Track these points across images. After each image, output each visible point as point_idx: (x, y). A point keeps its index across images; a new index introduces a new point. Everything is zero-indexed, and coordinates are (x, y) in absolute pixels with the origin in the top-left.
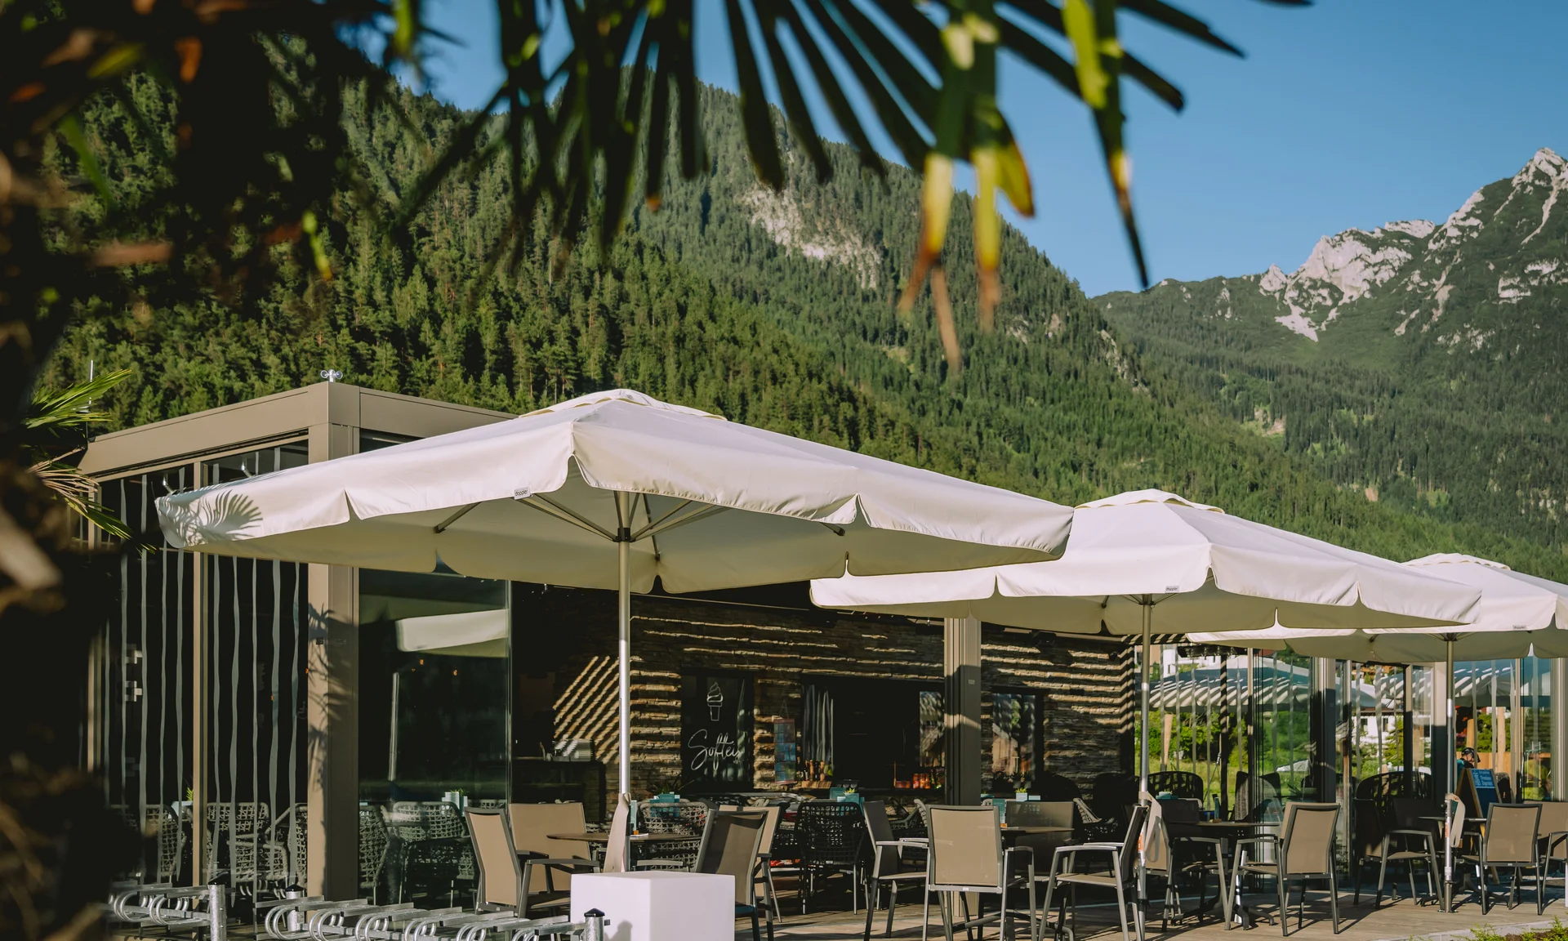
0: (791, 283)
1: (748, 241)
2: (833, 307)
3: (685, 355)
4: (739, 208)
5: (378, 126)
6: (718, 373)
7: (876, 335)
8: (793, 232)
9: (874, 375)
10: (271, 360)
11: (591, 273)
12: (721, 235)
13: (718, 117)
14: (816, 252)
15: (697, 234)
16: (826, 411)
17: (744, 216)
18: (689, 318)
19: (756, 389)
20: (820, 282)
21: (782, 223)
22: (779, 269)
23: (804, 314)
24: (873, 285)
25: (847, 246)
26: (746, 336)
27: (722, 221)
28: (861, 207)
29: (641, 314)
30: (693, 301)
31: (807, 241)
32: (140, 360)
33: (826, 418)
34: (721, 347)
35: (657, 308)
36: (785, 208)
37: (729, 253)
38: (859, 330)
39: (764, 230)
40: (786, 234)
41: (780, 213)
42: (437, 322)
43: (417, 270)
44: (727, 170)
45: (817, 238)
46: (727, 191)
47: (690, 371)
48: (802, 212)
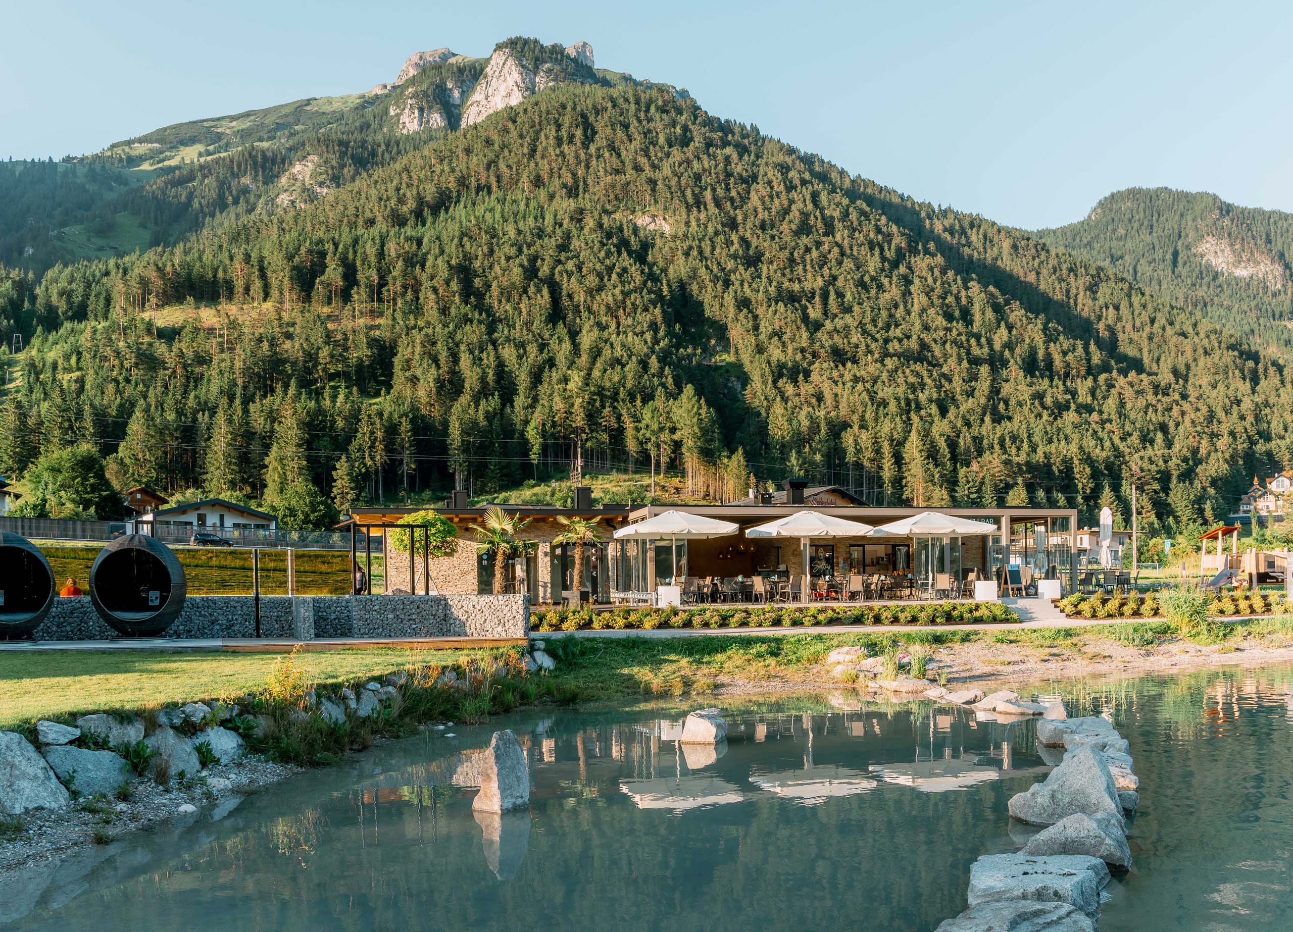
0: (1228, 292)
1: (1201, 273)
2: (1253, 304)
3: (1154, 346)
4: (1195, 256)
5: (989, 250)
6: (1173, 354)
7: (1281, 316)
8: (1228, 264)
9: (1279, 339)
10: (928, 381)
11: (1101, 308)
12: (1184, 272)
13: (1181, 206)
14: (1242, 272)
15: (1170, 274)
16: (1237, 367)
17: (1198, 259)
18: (1156, 325)
19: (1195, 360)
20: (1245, 290)
21: (1221, 260)
22: (1220, 286)
23: (1235, 310)
24: (1279, 286)
25: (1262, 266)
26: (1189, 329)
27: (1185, 263)
28: (1270, 242)
29: (1129, 327)
30: (1159, 315)
31: (1237, 267)
32: (868, 390)
33: (1237, 371)
34: (1174, 339)
35: (1138, 324)
36: (1222, 251)
37: (1189, 282)
38: (1270, 314)
39: (1210, 266)
40: (1224, 265)
41: (1220, 254)
42: (1012, 350)
43: (1003, 324)
44: (1187, 235)
45: (1243, 264)
46: (1188, 247)
47: (1156, 355)
48: (1234, 251)
